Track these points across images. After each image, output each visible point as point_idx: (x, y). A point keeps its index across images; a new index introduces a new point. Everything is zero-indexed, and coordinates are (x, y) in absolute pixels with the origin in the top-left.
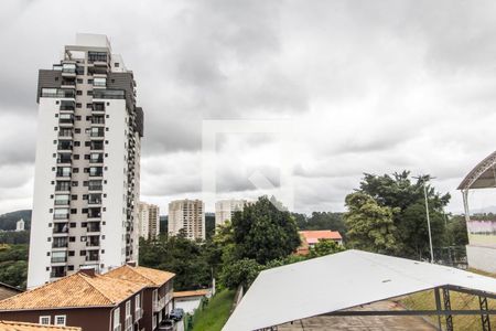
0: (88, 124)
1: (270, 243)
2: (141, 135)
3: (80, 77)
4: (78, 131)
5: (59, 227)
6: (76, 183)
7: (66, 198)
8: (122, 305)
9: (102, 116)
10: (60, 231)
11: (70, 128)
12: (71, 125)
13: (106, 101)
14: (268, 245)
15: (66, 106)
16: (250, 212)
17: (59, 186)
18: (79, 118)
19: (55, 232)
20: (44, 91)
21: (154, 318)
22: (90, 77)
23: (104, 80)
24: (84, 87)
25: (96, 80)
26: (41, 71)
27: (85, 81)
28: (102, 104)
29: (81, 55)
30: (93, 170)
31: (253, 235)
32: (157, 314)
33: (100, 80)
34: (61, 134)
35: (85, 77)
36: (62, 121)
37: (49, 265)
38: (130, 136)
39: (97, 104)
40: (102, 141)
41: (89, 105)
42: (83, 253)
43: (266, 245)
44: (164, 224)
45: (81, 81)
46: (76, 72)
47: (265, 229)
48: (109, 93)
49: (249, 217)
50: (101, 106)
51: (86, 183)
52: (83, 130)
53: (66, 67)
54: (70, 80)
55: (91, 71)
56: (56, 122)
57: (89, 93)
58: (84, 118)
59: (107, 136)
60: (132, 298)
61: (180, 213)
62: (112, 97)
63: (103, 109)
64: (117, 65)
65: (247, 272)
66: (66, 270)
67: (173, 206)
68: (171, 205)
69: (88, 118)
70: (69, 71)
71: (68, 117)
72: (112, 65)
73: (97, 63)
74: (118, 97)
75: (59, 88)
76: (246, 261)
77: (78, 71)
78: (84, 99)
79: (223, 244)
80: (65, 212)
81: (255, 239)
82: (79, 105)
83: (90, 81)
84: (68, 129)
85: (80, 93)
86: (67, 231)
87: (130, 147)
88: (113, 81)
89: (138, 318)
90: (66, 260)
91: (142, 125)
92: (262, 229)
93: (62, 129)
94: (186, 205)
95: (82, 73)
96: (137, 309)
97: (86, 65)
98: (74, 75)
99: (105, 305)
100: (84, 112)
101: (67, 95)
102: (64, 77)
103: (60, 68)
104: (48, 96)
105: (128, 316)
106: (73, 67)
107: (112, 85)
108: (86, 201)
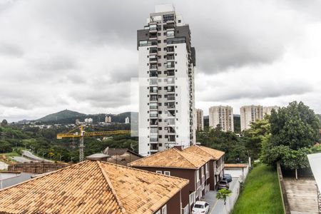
0: (165, 60)
1: (301, 135)
2: (194, 65)
3: (159, 32)
4: (160, 65)
5: (153, 122)
6: (160, 96)
7: (156, 105)
8: (200, 169)
9: (173, 55)
10: (153, 124)
11: (156, 64)
12: (156, 62)
13: (174, 45)
14: (299, 137)
15: (153, 51)
16: (284, 113)
17: (152, 97)
18: (160, 57)
19: (151, 124)
20: (141, 42)
21: (215, 178)
22: (165, 31)
23: (173, 32)
24: (162, 38)
25: (168, 33)
26: (138, 31)
27: (162, 34)
28: (173, 47)
29: (159, 18)
30: (169, 88)
31: (287, 130)
32: (216, 176)
33: (171, 33)
34: (151, 67)
35: (162, 32)
36: (151, 60)
37: (149, 142)
38: (189, 66)
39: (169, 47)
40: (173, 71)
41: (165, 49)
42: (166, 137)
43: (298, 137)
44: (206, 121)
45: (160, 34)
46: (157, 29)
47: (297, 125)
48: (176, 40)
49: (283, 117)
50: (172, 49)
51: (166, 96)
52: (162, 64)
53: (151, 26)
54: (154, 35)
55: (165, 28)
56: (148, 61)
57: (165, 41)
58: (162, 57)
59: (176, 67)
60: (204, 166)
61: (217, 114)
62: (178, 42)
63: (173, 50)
64: (180, 21)
65: (283, 155)
66: (158, 146)
67: (212, 110)
68: (210, 109)
69: (165, 57)
70: (153, 29)
71: (154, 57)
72: (177, 22)
73: (168, 22)
74: (182, 42)
75: (148, 40)
76: (281, 147)
77: (159, 28)
78: (162, 45)
79: (256, 135)
80: (156, 113)
81: (289, 132)
82: (160, 49)
83: (165, 34)
84: (154, 64)
85: (159, 42)
86: (157, 124)
87: (189, 73)
88: (178, 32)
89: (208, 177)
90: (158, 140)
91: (195, 59)
92: (294, 125)
93: (151, 64)
94: (220, 109)
95: (160, 29)
96: (207, 172)
97: (162, 24)
98: (156, 31)
99: (192, 168)
100: (162, 53)
101: (153, 44)
102: (151, 33)
103: (148, 28)
104: (143, 45)
105: (203, 176)
106: (155, 26)
107: (178, 35)
108: (166, 107)
